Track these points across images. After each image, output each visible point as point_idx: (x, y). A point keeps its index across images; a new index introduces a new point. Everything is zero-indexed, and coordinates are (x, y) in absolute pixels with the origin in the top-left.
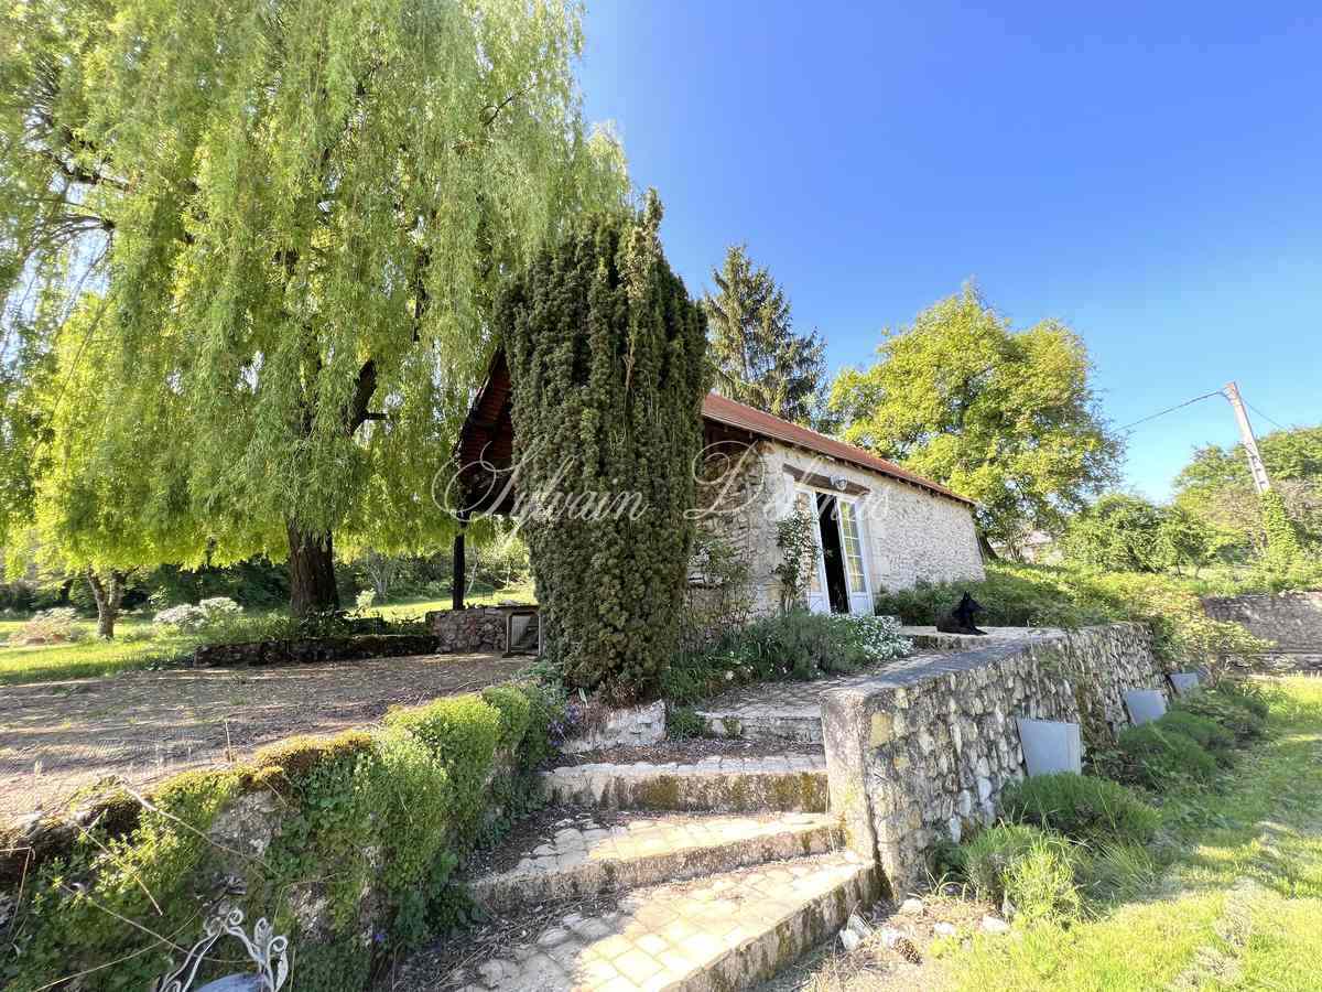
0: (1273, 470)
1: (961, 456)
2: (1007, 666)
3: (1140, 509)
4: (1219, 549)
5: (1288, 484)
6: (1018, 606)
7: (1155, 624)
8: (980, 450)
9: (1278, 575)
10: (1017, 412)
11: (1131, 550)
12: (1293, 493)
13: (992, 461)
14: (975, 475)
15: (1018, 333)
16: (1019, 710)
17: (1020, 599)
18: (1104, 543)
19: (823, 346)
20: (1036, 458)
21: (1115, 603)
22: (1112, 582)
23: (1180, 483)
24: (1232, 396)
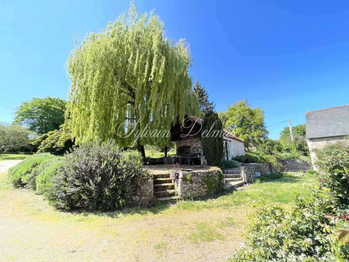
0: (298, 133)
1: (242, 132)
2: (254, 167)
3: (271, 142)
4: (286, 149)
5: (300, 136)
6: (252, 160)
7: (270, 163)
8: (245, 131)
9: (293, 156)
10: (252, 125)
11: (269, 150)
12: (301, 139)
13: (247, 133)
14: (244, 136)
15: (253, 109)
16: (255, 171)
17: (253, 159)
18: (265, 148)
19: (215, 105)
20: (255, 134)
21: (265, 160)
22: (265, 157)
23: (281, 134)
24: (289, 122)
